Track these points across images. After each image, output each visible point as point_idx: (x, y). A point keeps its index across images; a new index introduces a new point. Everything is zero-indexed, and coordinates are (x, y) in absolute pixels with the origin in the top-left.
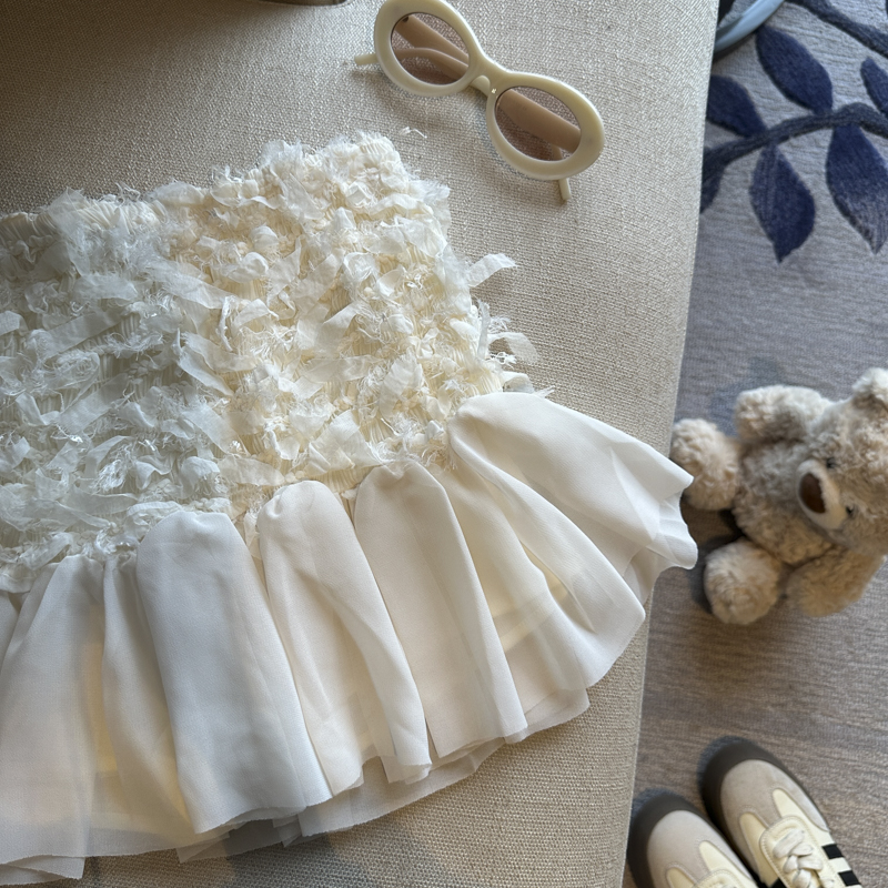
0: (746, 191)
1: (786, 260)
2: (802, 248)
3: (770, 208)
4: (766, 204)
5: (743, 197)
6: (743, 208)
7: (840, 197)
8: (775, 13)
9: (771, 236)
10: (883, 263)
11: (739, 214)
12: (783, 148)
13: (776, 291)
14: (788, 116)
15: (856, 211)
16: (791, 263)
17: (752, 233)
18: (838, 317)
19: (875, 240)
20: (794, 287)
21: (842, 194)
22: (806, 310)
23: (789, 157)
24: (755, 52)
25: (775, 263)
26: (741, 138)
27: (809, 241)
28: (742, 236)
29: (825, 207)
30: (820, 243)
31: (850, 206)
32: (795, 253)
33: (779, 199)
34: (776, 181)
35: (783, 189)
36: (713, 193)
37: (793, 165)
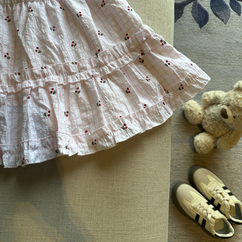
0: (190, 12)
1: (202, 28)
2: (206, 25)
3: (197, 16)
4: (196, 15)
5: (190, 14)
6: (190, 16)
7: (215, 12)
9: (198, 23)
10: (227, 27)
11: (189, 18)
12: (199, 1)
13: (201, 36)
15: (219, 15)
16: (204, 29)
17: (193, 22)
18: (217, 41)
19: (225, 21)
20: (205, 35)
21: (215, 11)
22: (209, 40)
23: (200, 3)
25: (200, 29)
27: (208, 23)
28: (190, 23)
29: (211, 14)
30: (211, 23)
31: (217, 13)
32: (204, 26)
33: (199, 13)
34: (198, 9)
35: (200, 11)
36: (182, 13)
37: (202, 5)
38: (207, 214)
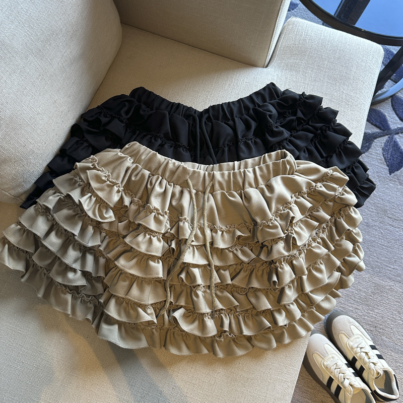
0: (381, 149)
1: (392, 175)
2: (399, 171)
3: (389, 156)
4: (388, 154)
5: (380, 151)
6: (379, 154)
8: (399, 91)
9: (388, 166)
11: (378, 156)
12: (396, 136)
13: (388, 184)
14: (399, 126)
16: (394, 176)
17: (382, 163)
20: (395, 184)
22: (398, 193)
23: (398, 140)
24: (390, 103)
25: (389, 175)
26: (382, 131)
28: (377, 164)
32: (396, 172)
33: (393, 153)
34: (393, 147)
35: (395, 150)
36: (369, 148)
37: (400, 143)
38: (344, 379)
